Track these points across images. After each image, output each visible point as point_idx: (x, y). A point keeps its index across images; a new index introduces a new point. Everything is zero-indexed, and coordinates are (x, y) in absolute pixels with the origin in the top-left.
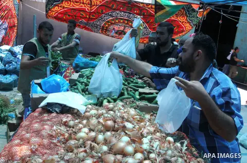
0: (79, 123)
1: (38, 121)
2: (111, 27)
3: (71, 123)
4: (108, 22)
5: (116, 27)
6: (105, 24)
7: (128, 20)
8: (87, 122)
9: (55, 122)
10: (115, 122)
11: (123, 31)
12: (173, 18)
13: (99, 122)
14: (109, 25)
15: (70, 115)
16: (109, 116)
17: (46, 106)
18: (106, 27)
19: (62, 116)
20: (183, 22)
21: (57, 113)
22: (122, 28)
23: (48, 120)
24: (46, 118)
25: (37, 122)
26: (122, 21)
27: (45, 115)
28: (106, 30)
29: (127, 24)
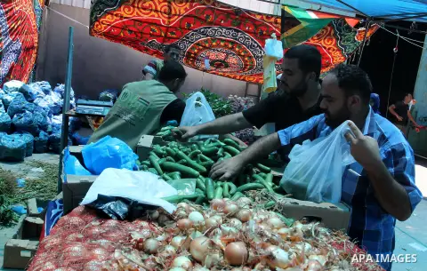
0: (167, 242)
1: (80, 236)
2: (204, 54)
3: (151, 244)
4: (198, 44)
5: (213, 55)
6: (193, 48)
7: (233, 43)
8: (183, 242)
9: (116, 241)
10: (248, 245)
11: (224, 62)
12: (312, 42)
13: (213, 244)
14: (199, 50)
15: (145, 224)
16: (233, 230)
17: (95, 202)
18: (195, 54)
19: (129, 226)
20: (329, 49)
21: (119, 218)
22: (222, 56)
23: (102, 236)
24: (97, 230)
25: (78, 240)
26: (222, 44)
27: (93, 223)
28: (194, 58)
29: (232, 48)
